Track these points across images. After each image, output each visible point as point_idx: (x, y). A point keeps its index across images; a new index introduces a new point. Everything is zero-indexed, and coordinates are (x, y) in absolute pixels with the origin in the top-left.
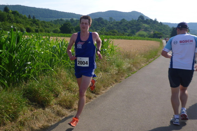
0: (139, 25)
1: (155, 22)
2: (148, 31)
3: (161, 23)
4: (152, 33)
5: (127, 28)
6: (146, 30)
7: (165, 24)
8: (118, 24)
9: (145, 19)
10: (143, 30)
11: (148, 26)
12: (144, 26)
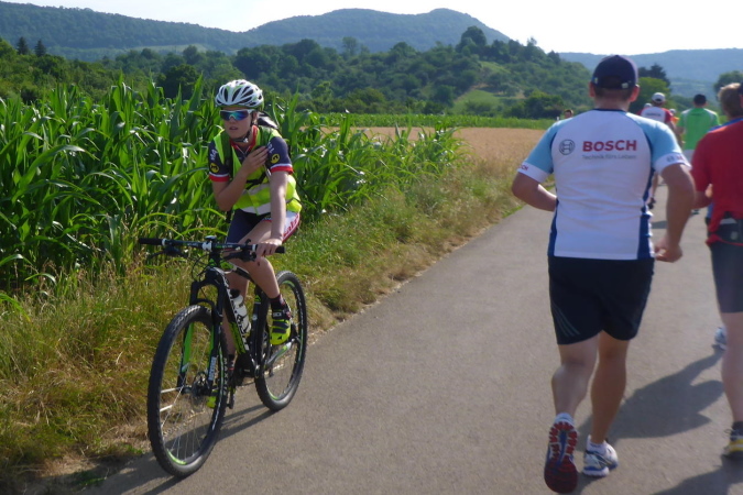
0: (464, 65)
1: (531, 52)
2: (504, 88)
3: (553, 56)
4: (520, 96)
5: (417, 81)
6: (494, 84)
7: (572, 60)
8: (380, 64)
9: (490, 42)
10: (483, 85)
11: (502, 68)
12: (487, 70)
